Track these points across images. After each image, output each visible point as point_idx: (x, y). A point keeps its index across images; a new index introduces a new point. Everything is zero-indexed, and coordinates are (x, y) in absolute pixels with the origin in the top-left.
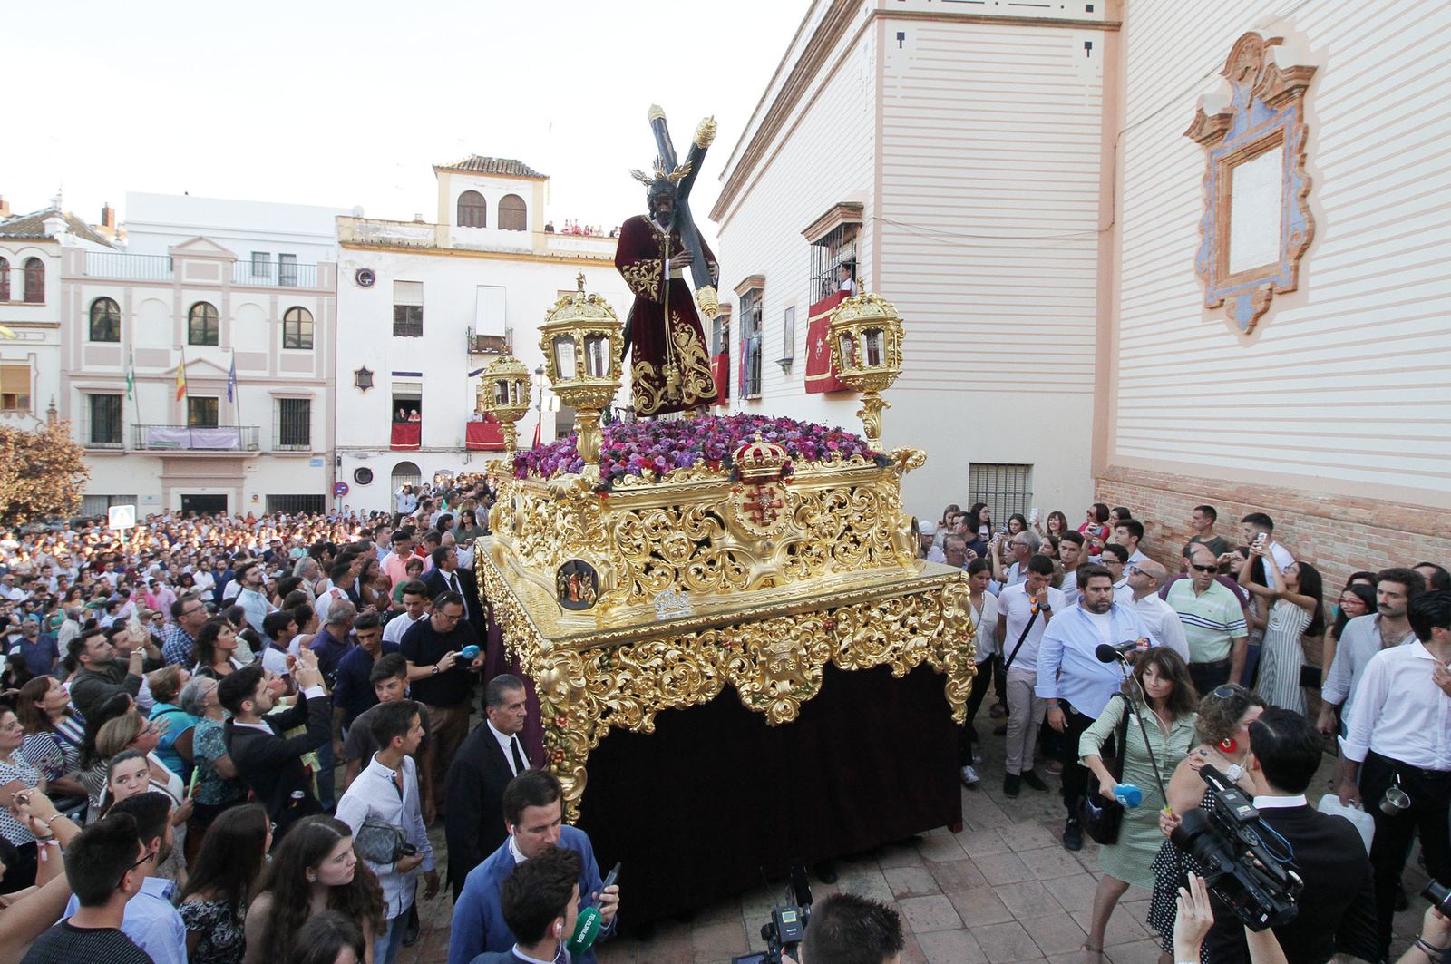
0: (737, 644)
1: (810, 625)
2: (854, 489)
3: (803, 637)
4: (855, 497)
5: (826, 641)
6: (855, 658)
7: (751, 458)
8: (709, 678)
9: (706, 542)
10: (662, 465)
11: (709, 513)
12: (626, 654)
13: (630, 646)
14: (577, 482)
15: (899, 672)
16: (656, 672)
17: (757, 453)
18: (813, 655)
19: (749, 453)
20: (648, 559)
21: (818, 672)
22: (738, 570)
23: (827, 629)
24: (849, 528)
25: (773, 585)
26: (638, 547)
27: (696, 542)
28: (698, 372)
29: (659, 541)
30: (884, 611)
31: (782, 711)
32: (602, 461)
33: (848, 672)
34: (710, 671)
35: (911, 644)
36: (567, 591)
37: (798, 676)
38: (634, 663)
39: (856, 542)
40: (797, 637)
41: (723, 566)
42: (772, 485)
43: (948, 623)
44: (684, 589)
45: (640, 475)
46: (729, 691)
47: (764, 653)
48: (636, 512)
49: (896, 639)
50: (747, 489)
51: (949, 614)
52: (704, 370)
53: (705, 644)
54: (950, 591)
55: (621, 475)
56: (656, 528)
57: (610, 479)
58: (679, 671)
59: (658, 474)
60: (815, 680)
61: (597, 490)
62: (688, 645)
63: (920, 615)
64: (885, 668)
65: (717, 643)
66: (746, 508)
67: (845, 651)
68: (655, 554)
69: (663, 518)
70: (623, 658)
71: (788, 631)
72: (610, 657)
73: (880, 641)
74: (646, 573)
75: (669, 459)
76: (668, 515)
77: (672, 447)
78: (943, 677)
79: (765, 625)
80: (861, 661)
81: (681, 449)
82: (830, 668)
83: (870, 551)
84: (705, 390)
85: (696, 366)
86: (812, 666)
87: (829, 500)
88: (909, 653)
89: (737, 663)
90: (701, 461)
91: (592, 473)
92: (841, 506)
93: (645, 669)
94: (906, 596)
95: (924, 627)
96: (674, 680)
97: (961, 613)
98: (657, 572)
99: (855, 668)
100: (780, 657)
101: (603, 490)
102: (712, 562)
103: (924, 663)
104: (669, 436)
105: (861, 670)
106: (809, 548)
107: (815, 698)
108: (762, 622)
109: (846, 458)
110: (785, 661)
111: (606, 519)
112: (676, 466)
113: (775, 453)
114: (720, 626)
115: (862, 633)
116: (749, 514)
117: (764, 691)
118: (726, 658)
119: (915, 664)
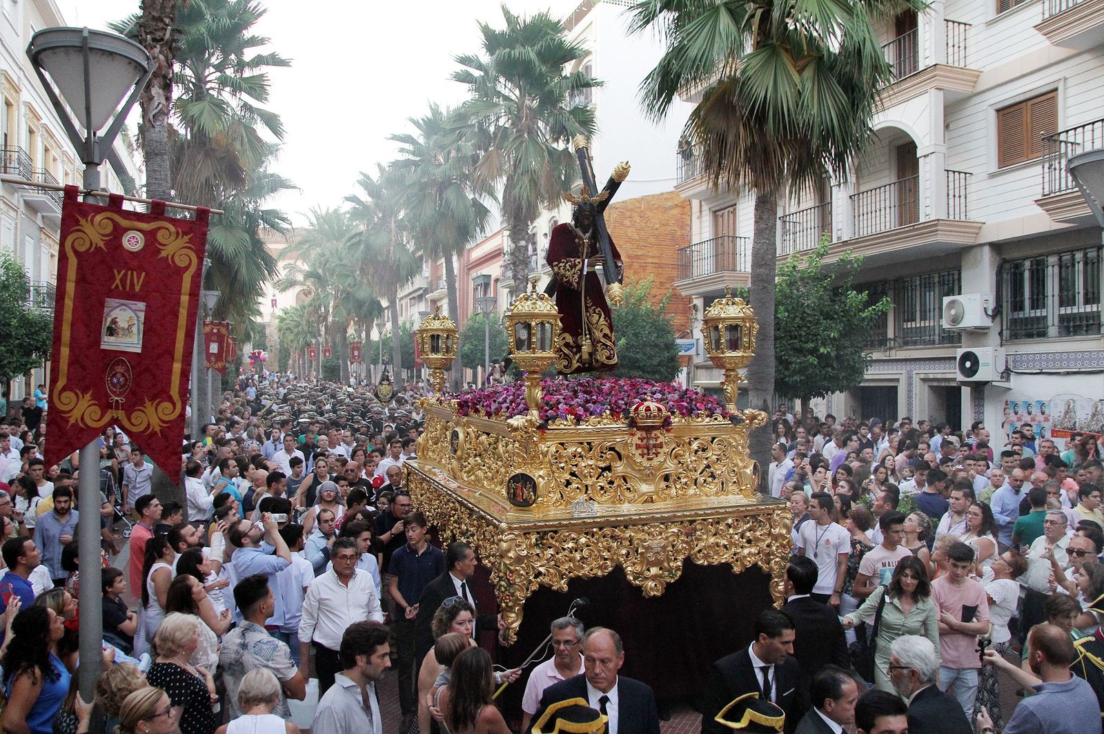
0: (627, 539)
1: (675, 530)
2: (714, 439)
3: (671, 539)
4: (714, 445)
5: (686, 543)
6: (706, 557)
7: (643, 413)
8: (606, 559)
9: (608, 468)
10: (581, 413)
11: (612, 449)
12: (552, 538)
13: (556, 532)
14: (527, 421)
15: (737, 569)
16: (571, 552)
17: (648, 409)
18: (678, 552)
19: (642, 408)
20: (569, 477)
21: (679, 564)
22: (628, 489)
23: (688, 535)
24: (708, 467)
25: (652, 502)
26: (562, 468)
27: (601, 468)
28: (604, 344)
29: (576, 465)
30: (729, 526)
31: (652, 588)
32: (540, 408)
33: (702, 566)
34: (606, 554)
35: (746, 551)
36: (515, 494)
37: (666, 564)
38: (557, 544)
39: (713, 476)
40: (667, 538)
41: (619, 486)
42: (657, 432)
43: (776, 538)
44: (591, 499)
45: (566, 419)
46: (619, 570)
47: (644, 547)
48: (562, 444)
49: (736, 546)
50: (639, 434)
51: (776, 531)
52: (609, 343)
53: (604, 537)
54: (778, 515)
55: (554, 418)
56: (575, 456)
57: (547, 421)
58: (586, 553)
59: (578, 420)
60: (678, 568)
61: (539, 428)
62: (593, 536)
63: (755, 531)
64: (727, 567)
65: (612, 537)
66: (638, 447)
67: (700, 551)
68: (573, 474)
69: (579, 450)
70: (551, 540)
71: (661, 534)
72: (542, 538)
73: (725, 546)
74: (566, 486)
75: (586, 410)
76: (583, 448)
77: (587, 401)
78: (769, 577)
79: (646, 528)
80: (710, 560)
81: (594, 403)
82: (688, 562)
83: (723, 484)
84: (609, 358)
85: (603, 340)
86: (675, 559)
87: (695, 446)
88: (745, 557)
89: (624, 552)
90: (608, 412)
91: (534, 415)
92: (704, 450)
93: (564, 549)
94: (746, 517)
95: (757, 540)
96: (582, 558)
97: (784, 531)
98: (574, 485)
99: (706, 563)
100: (655, 550)
101: (542, 428)
102: (611, 483)
103: (755, 565)
104: (585, 392)
105: (710, 566)
106: (679, 478)
107: (676, 581)
108: (643, 525)
109: (710, 416)
110: (658, 553)
111: (543, 447)
112: (591, 414)
113: (659, 410)
114: (615, 525)
115: (712, 540)
116: (640, 451)
117: (641, 573)
118: (618, 548)
119: (749, 565)
